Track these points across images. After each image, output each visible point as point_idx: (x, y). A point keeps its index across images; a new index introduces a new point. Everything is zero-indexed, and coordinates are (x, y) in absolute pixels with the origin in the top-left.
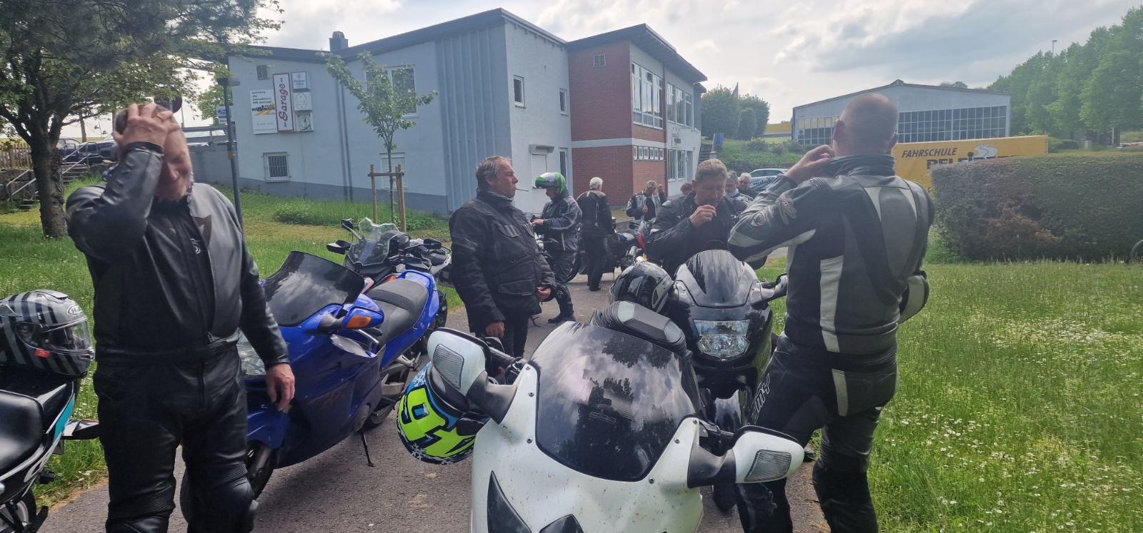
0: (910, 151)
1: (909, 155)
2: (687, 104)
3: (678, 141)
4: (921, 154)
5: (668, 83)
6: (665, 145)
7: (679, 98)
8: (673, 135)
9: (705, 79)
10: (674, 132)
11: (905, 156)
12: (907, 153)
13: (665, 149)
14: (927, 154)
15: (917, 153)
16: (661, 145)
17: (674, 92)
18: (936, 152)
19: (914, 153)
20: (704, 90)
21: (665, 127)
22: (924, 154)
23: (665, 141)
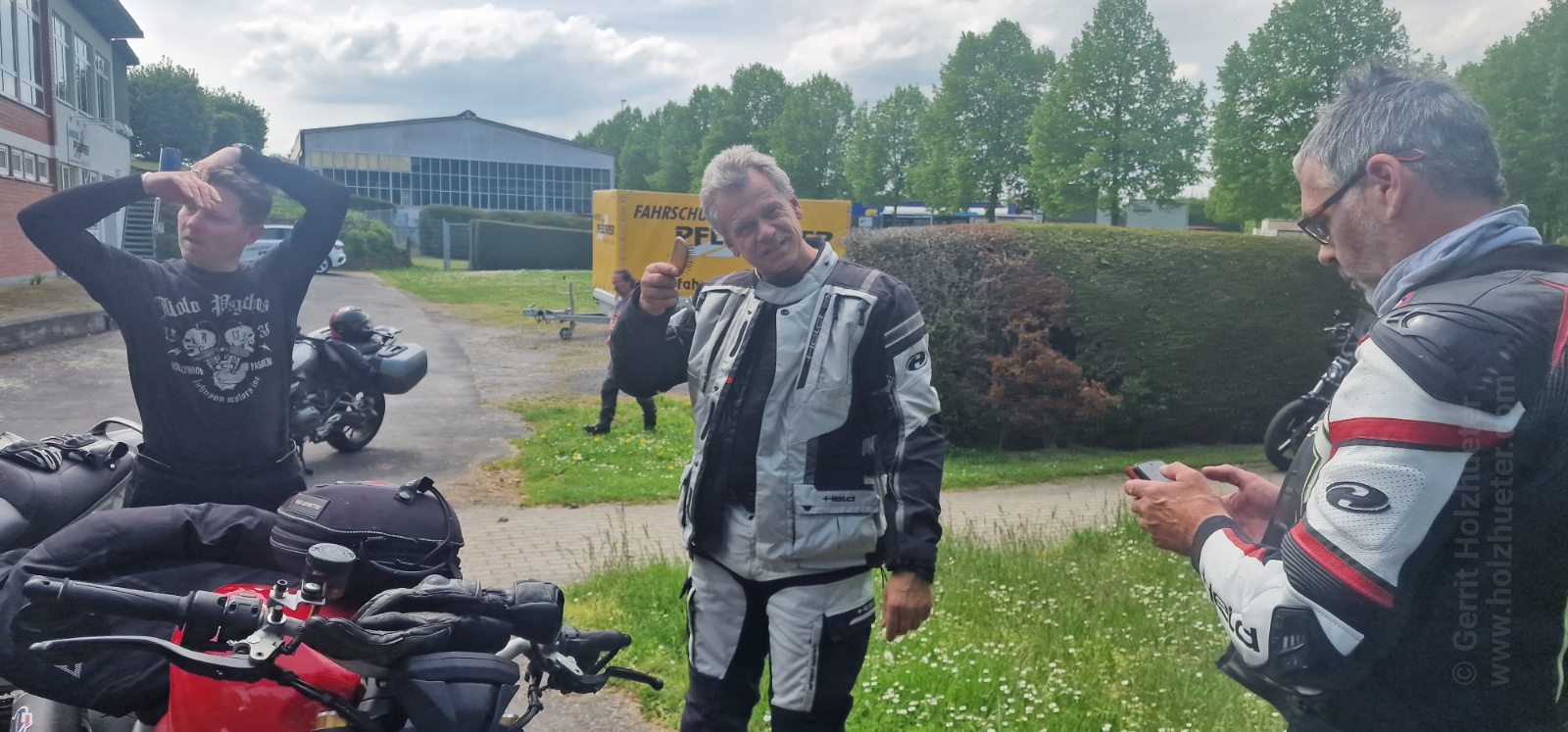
0: (648, 207)
1: (646, 214)
2: (101, 79)
3: (81, 148)
4: (666, 214)
5: (55, 14)
6: (53, 151)
7: (81, 61)
8: (71, 133)
9: (138, 33)
10: (73, 126)
11: (639, 214)
12: (642, 209)
13: (53, 162)
14: (676, 215)
15: (659, 212)
16: (43, 149)
17: (69, 40)
18: (690, 213)
19: (654, 211)
20: (135, 61)
21: (50, 110)
22: (671, 215)
23: (51, 140)
